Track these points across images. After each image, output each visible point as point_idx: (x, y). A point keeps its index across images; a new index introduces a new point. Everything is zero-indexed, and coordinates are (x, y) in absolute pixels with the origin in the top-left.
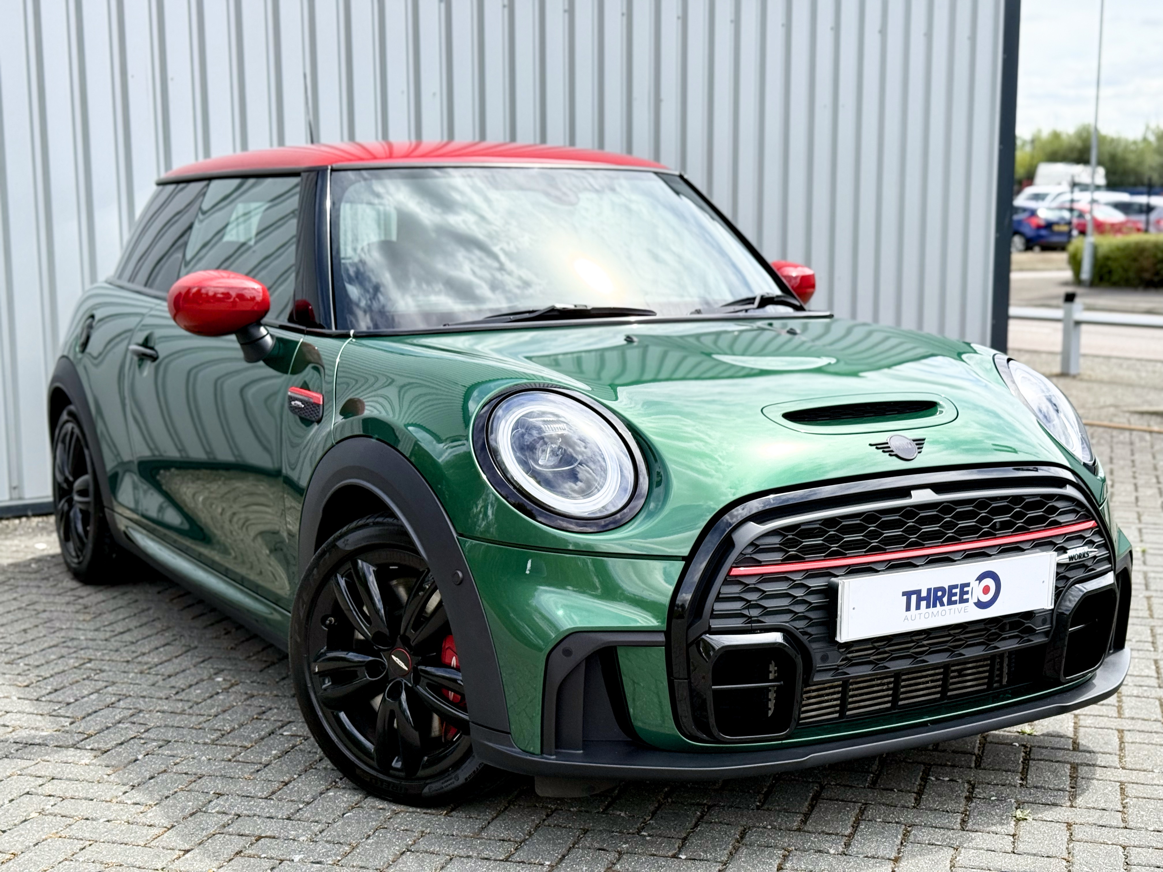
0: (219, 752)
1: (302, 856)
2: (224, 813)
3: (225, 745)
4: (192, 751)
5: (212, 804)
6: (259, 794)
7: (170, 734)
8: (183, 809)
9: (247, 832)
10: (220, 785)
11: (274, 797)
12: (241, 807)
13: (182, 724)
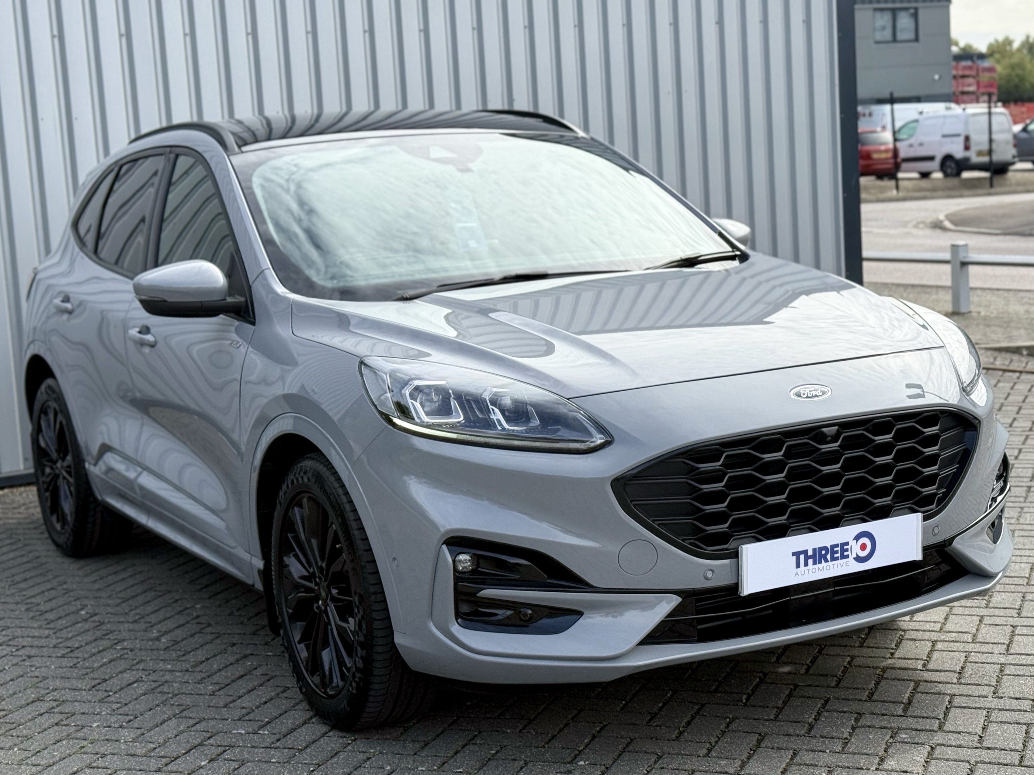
0: (65, 662)
1: (99, 723)
2: (55, 700)
3: (71, 657)
4: (46, 663)
5: (48, 695)
6: (84, 688)
7: (33, 652)
8: (27, 700)
9: (67, 711)
10: (58, 683)
11: (94, 689)
12: (68, 695)
13: (45, 644)
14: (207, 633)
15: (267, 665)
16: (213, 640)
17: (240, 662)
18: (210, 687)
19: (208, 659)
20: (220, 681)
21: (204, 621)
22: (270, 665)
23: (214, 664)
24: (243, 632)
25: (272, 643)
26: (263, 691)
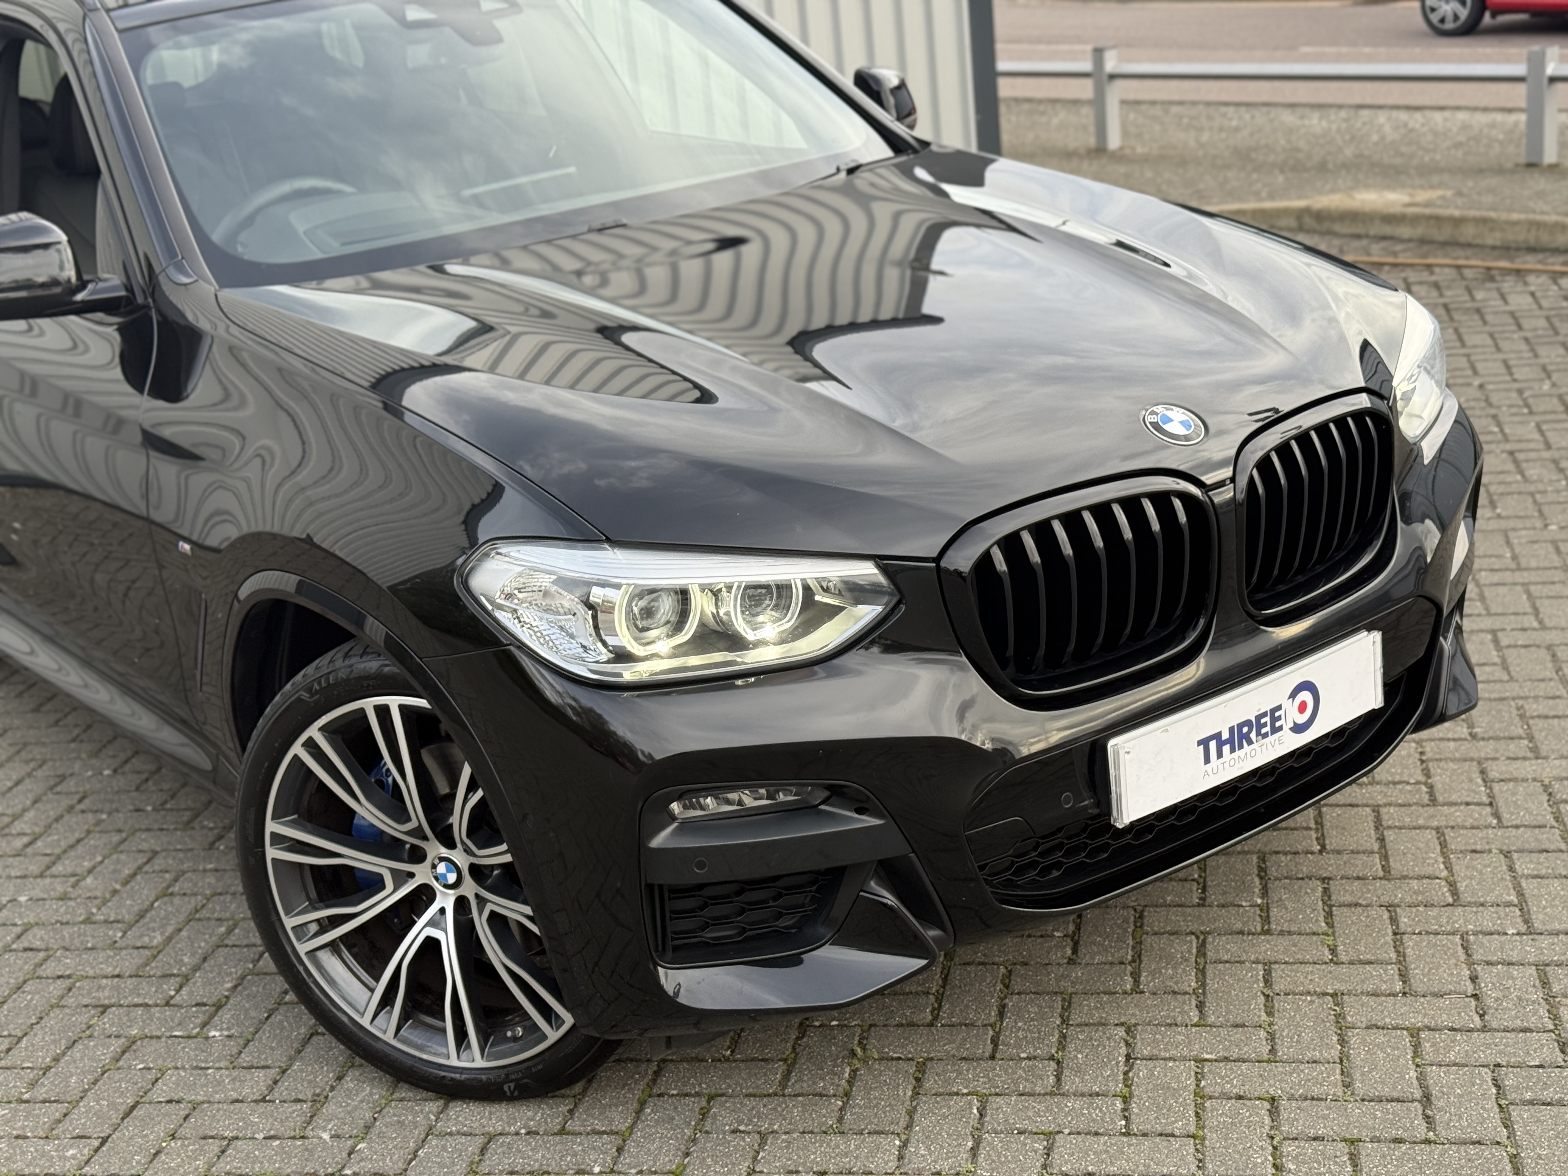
14: (47, 978)
15: (177, 1068)
16: (62, 997)
17: (121, 1063)
18: (71, 1152)
19: (56, 1059)
20: (89, 1132)
21: (38, 944)
22: (183, 1068)
23: (71, 1076)
24: (116, 972)
25: (178, 998)
26: (179, 1155)
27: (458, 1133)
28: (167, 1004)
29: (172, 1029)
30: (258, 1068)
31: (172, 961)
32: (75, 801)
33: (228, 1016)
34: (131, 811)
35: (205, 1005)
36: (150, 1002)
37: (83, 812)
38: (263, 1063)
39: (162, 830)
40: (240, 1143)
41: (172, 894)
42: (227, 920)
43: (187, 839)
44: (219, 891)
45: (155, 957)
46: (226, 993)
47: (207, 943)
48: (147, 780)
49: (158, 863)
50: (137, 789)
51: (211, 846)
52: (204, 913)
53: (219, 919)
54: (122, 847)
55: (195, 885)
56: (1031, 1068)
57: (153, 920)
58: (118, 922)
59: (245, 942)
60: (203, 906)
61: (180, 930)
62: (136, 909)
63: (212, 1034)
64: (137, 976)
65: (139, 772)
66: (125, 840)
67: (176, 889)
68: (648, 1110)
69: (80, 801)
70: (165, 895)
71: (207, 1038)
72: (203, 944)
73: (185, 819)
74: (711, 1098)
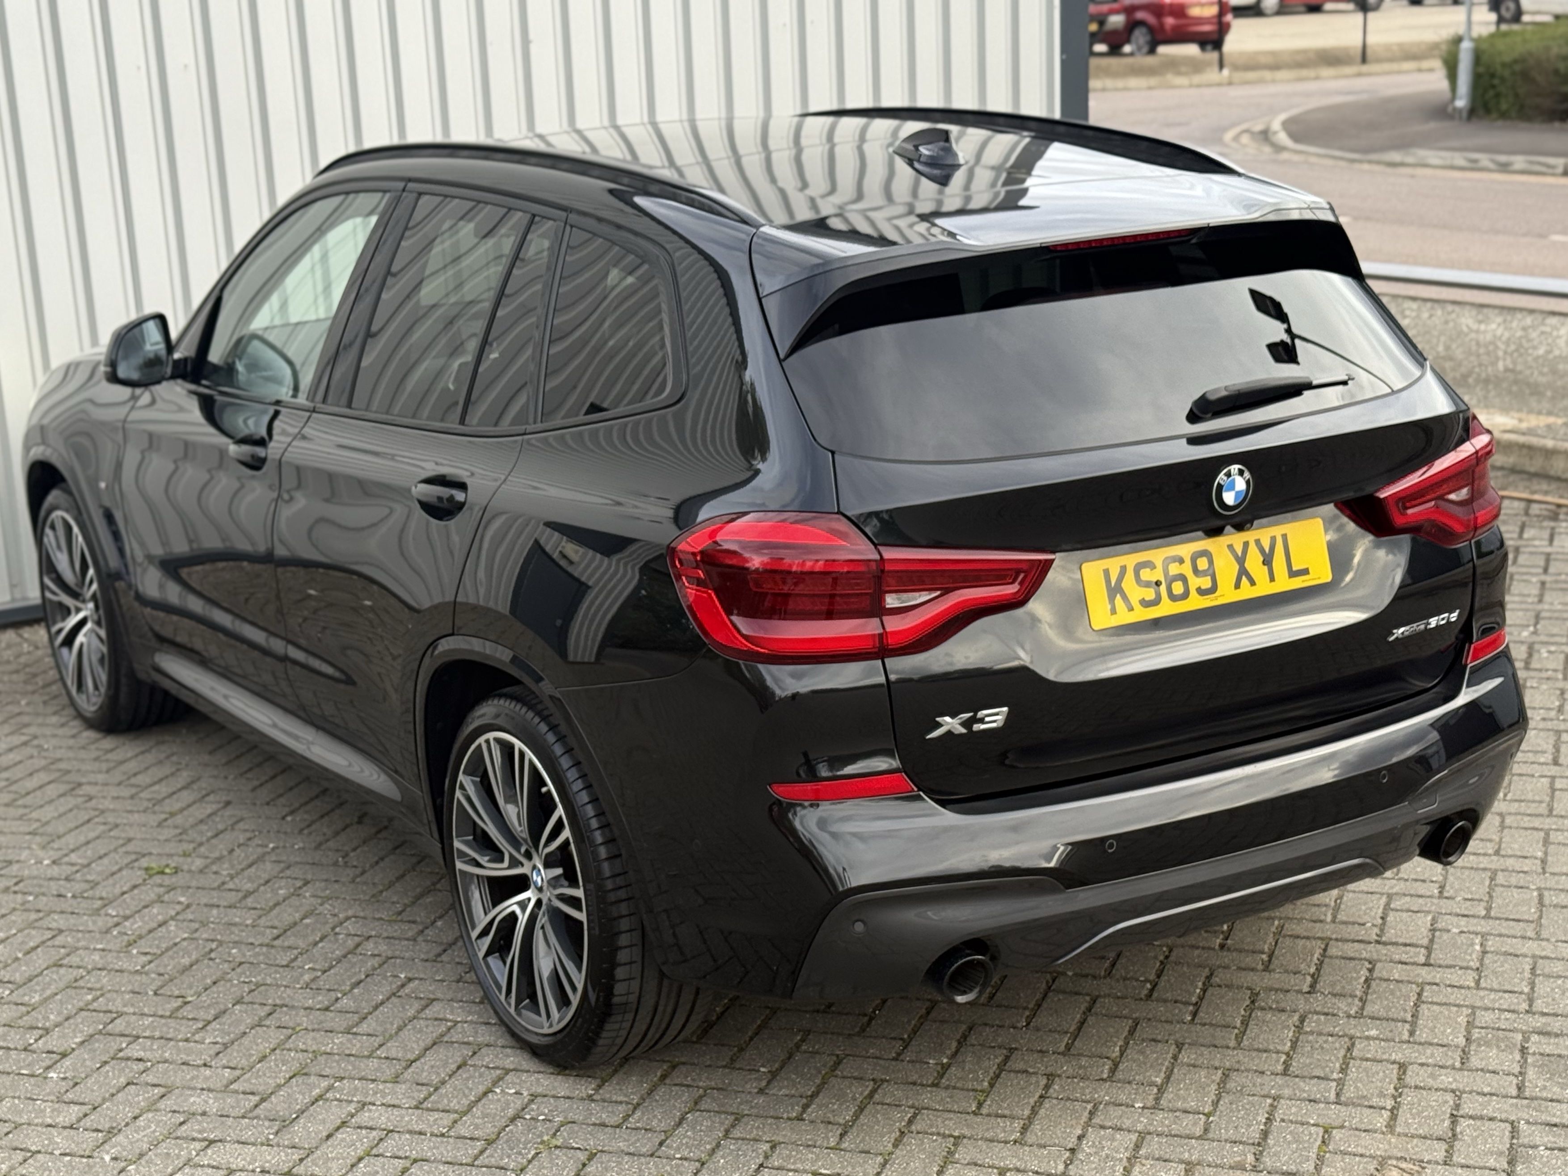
27: (209, 1166)
28: (25, 1049)
29: (21, 1068)
30: (76, 1103)
31: (40, 1017)
32: (12, 883)
33: (68, 1063)
34: (53, 895)
35: (53, 1052)
36: (12, 1047)
37: (15, 892)
38: (81, 1100)
39: (73, 913)
40: (39, 1156)
41: (61, 966)
42: (97, 990)
43: (90, 923)
44: (100, 966)
45: (28, 1012)
46: (74, 1046)
47: (73, 1005)
48: (77, 871)
49: (59, 941)
50: (67, 879)
51: (108, 931)
52: (81, 983)
53: (90, 989)
54: (36, 924)
55: (82, 960)
56: (677, 1166)
57: (38, 984)
58: (9, 982)
59: (104, 1009)
60: (82, 977)
61: (56, 994)
62: (27, 975)
63: (50, 1075)
64: (10, 1026)
65: (73, 865)
66: (41, 919)
67: (65, 962)
68: (361, 1165)
69: (16, 884)
70: (55, 965)
71: (46, 1078)
72: (70, 1007)
73: (95, 906)
74: (415, 1161)
